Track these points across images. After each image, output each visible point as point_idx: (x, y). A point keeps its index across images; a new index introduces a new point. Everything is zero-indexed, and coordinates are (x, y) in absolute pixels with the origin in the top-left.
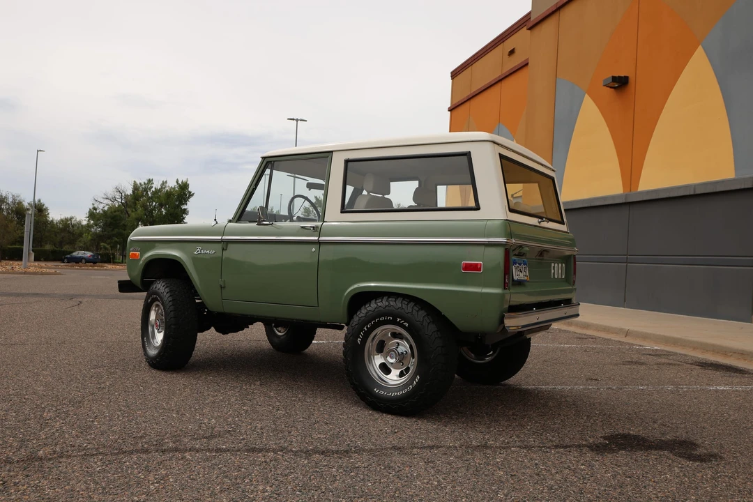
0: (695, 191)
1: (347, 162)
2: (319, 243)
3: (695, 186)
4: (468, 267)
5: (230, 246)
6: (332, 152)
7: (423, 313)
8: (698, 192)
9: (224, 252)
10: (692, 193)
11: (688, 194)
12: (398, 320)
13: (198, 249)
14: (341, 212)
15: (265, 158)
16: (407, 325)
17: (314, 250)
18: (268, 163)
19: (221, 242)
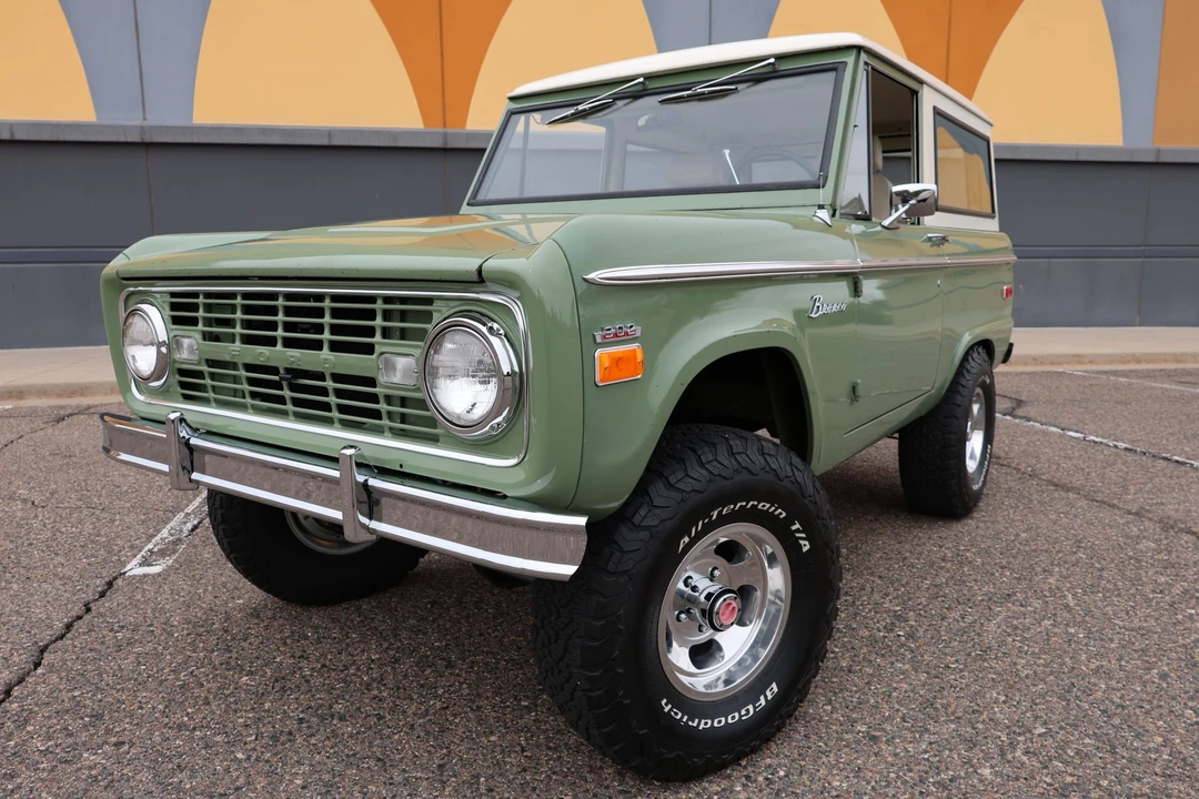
4: (1008, 293)
6: (923, 84)
13: (817, 303)
15: (863, 51)
16: (989, 382)
17: (939, 282)
18: (864, 65)
19: (857, 275)
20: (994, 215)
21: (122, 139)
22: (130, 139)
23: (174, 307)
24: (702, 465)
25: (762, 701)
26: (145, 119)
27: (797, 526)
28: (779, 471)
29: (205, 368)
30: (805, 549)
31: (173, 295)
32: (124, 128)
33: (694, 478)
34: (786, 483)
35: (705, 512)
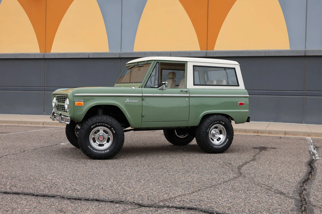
0: (89, 56)
1: (194, 66)
2: (189, 97)
3: (89, 54)
4: (241, 104)
5: (146, 99)
6: (187, 62)
8: (91, 57)
9: (143, 101)
10: (87, 57)
11: (85, 57)
12: (221, 122)
15: (156, 60)
16: (224, 123)
17: (187, 99)
18: (157, 62)
19: (142, 97)
20: (238, 85)
21: (115, 57)
22: (116, 57)
23: (57, 98)
24: (96, 118)
25: (106, 152)
26: (121, 51)
27: (112, 129)
28: (109, 120)
29: (58, 106)
30: (114, 132)
31: (57, 97)
32: (116, 54)
33: (95, 119)
34: (110, 122)
35: (96, 124)
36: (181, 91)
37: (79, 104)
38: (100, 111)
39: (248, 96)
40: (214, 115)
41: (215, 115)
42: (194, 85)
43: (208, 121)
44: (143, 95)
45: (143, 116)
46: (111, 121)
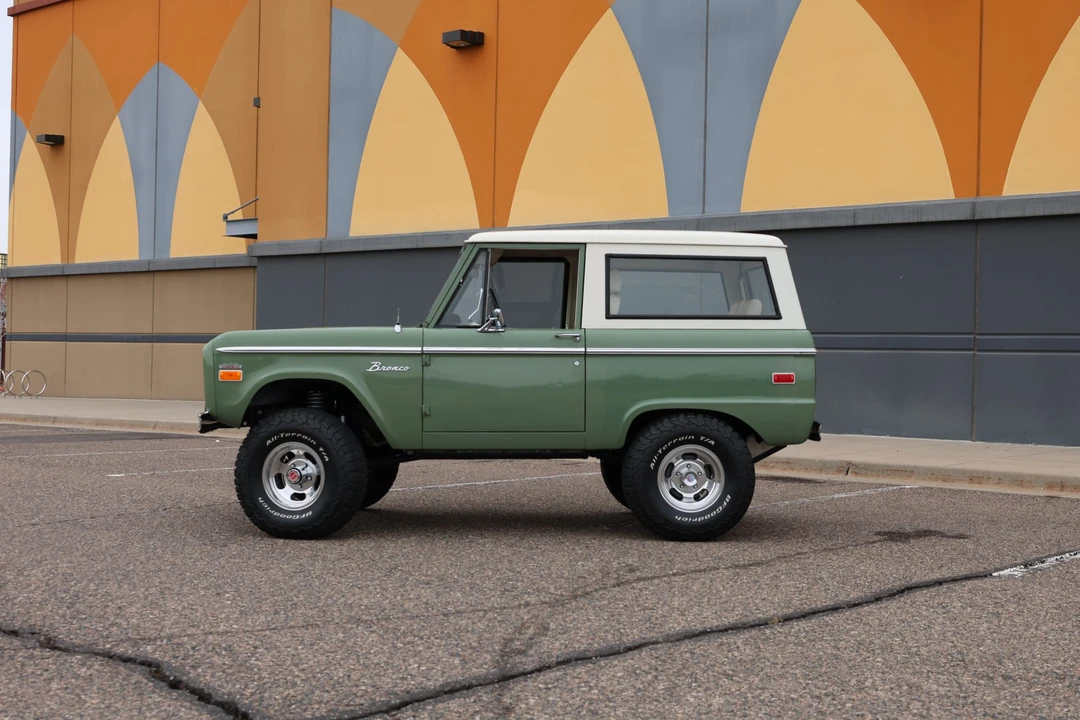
1: (609, 257)
2: (585, 355)
5: (435, 360)
6: (585, 244)
7: (729, 429)
9: (425, 368)
12: (702, 438)
13: (376, 366)
14: (607, 318)
15: (476, 243)
16: (713, 443)
17: (577, 363)
18: (481, 250)
19: (422, 353)
20: (778, 317)
24: (279, 417)
25: (304, 516)
26: (704, 212)
27: (322, 449)
30: (327, 459)
33: (276, 420)
34: (316, 431)
35: (277, 433)
36: (557, 337)
37: (231, 375)
38: (316, 399)
39: (813, 350)
40: (678, 416)
41: (681, 417)
42: (609, 316)
43: (654, 432)
44: (425, 349)
45: (424, 415)
46: (318, 426)
